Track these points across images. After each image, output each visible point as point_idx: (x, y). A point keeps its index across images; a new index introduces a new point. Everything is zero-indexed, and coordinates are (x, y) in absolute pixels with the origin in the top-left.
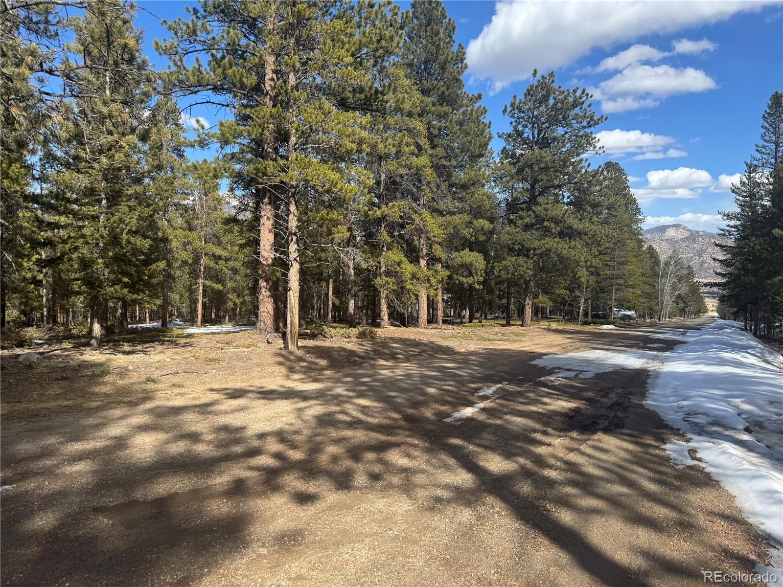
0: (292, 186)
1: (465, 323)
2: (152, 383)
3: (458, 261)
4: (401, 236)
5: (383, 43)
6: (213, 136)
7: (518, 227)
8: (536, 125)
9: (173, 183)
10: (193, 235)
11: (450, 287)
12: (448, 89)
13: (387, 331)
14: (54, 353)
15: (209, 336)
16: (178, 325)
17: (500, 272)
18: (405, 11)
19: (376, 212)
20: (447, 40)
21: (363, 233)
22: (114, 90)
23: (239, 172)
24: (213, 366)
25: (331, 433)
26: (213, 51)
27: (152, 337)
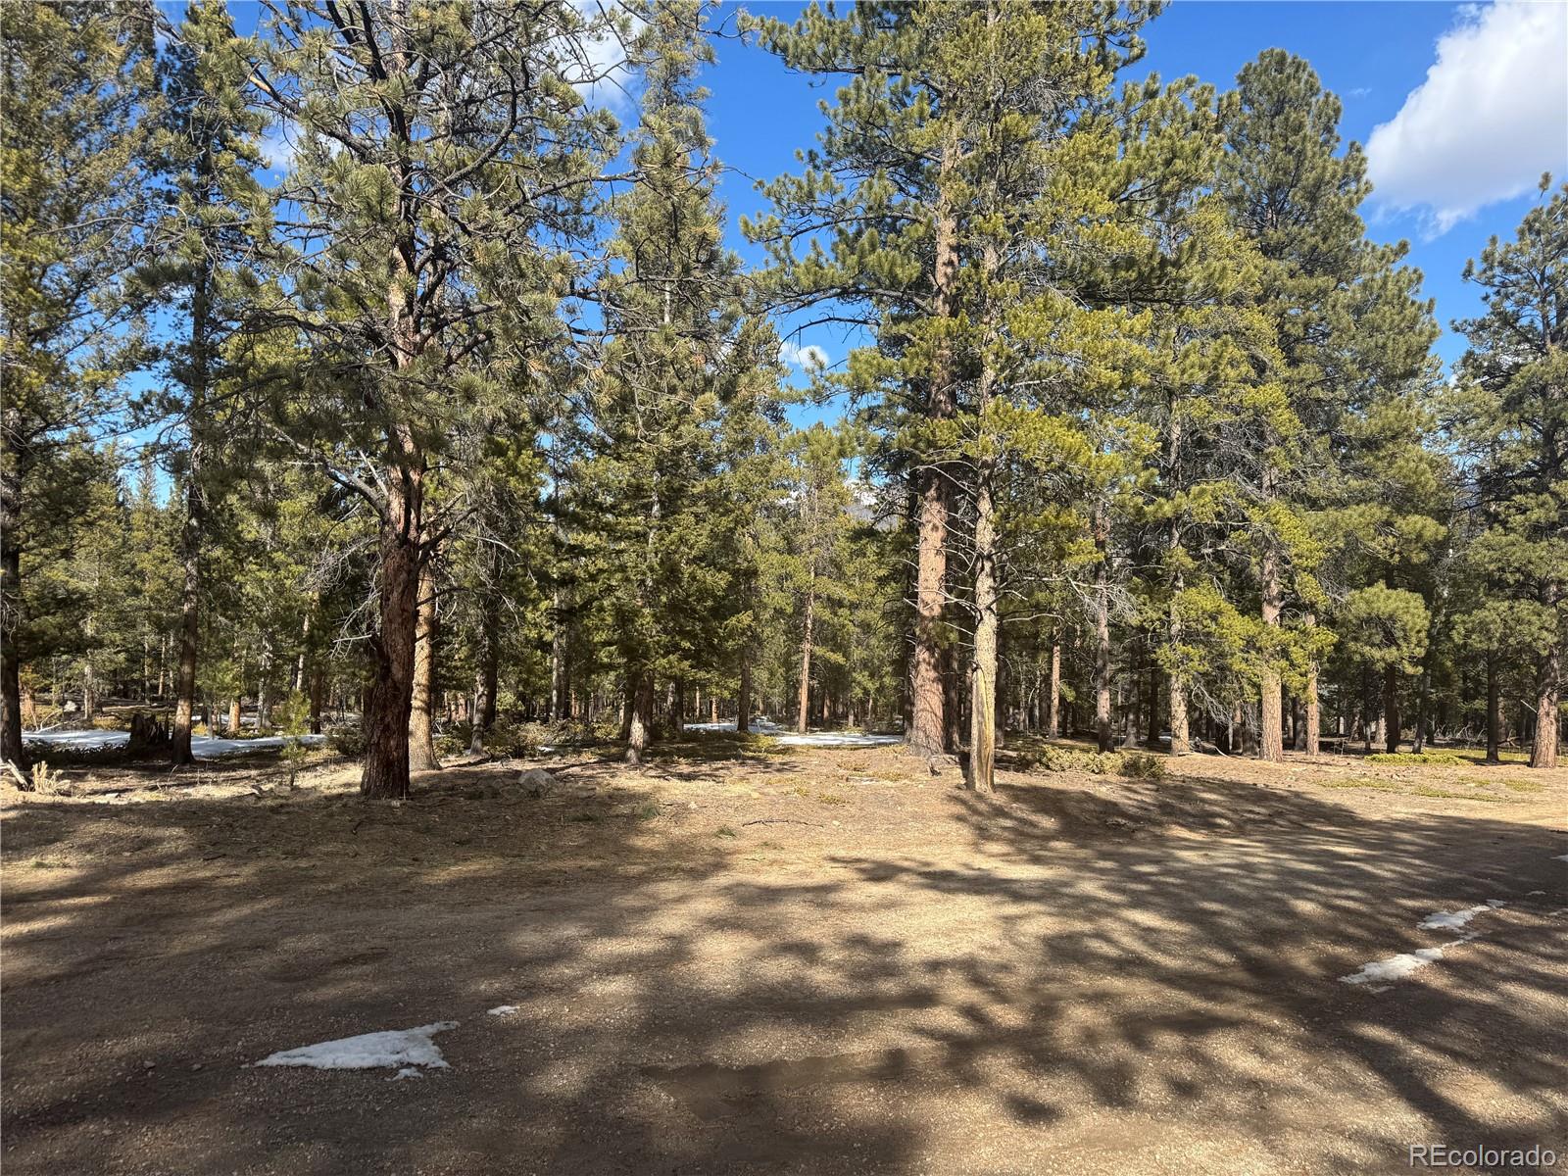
0: (985, 465)
1: (1377, 751)
2: (730, 838)
3: (1360, 609)
4: (1219, 556)
5: (1179, 164)
6: (839, 381)
7: (1513, 530)
8: (1553, 297)
9: (769, 470)
10: (794, 562)
11: (1338, 667)
12: (1325, 240)
13: (1186, 761)
14: (570, 770)
15: (822, 752)
16: (767, 728)
17: (1467, 636)
18: (1225, 95)
19: (1161, 506)
20: (1321, 140)
21: (1128, 551)
22: (677, 314)
23: (883, 444)
24: (834, 813)
25: (1078, 978)
26: (842, 225)
27: (724, 749)
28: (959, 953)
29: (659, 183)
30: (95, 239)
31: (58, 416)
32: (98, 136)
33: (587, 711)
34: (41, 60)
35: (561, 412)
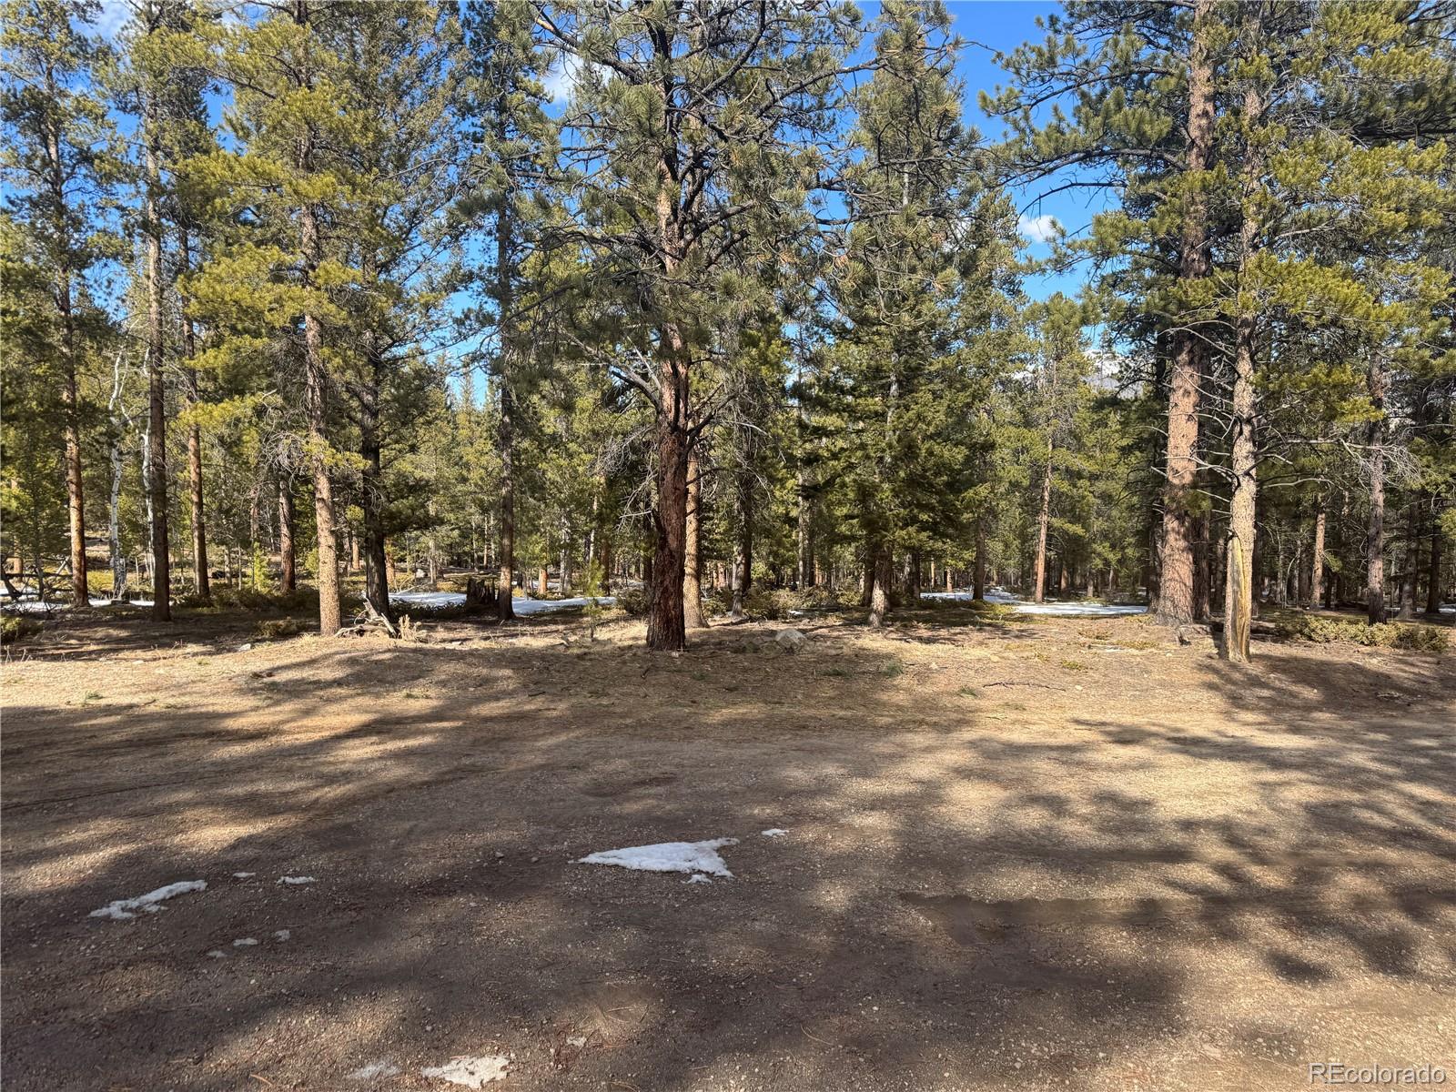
0: (1245, 323)
2: (971, 697)
6: (1082, 247)
9: (1007, 344)
10: (1031, 435)
14: (819, 631)
15: (1062, 621)
16: (1002, 598)
21: (1408, 410)
22: (915, 195)
23: (1129, 309)
24: (1077, 678)
25: (1344, 846)
26: (1084, 88)
27: (961, 615)
28: (1213, 815)
29: (900, 68)
30: (423, 179)
31: (401, 334)
32: (419, 92)
33: (829, 581)
34: (375, 31)
35: (807, 301)
